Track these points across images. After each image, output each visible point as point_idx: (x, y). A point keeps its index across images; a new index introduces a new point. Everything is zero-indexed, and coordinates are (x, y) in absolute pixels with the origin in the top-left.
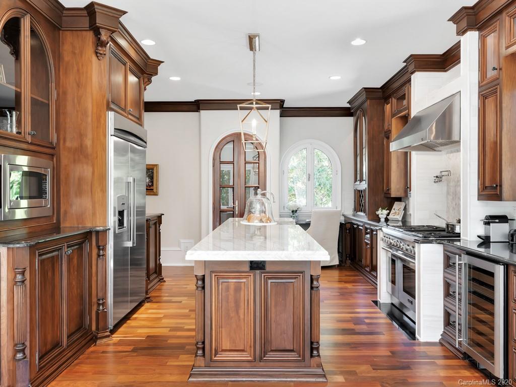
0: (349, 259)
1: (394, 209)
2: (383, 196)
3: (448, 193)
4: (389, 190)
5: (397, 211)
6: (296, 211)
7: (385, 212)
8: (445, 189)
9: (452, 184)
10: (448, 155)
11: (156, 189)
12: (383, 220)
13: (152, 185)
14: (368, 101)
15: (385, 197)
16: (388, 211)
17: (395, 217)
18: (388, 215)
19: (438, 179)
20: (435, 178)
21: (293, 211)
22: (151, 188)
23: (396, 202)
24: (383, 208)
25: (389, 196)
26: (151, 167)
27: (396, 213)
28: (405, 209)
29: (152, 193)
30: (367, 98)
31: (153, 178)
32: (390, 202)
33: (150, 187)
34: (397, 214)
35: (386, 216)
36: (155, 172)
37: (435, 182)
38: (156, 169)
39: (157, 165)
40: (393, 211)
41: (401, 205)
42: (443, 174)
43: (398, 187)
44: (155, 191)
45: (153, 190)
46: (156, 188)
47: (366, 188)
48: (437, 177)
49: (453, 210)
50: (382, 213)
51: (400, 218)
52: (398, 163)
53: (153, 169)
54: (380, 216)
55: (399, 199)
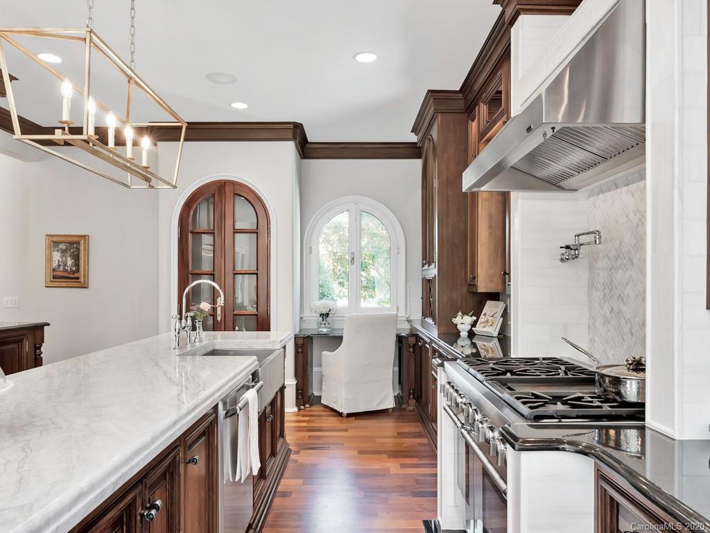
0: (414, 398)
1: (485, 315)
2: (465, 290)
3: (592, 285)
4: (474, 278)
5: (491, 319)
6: (328, 314)
7: (468, 320)
8: (584, 276)
9: (601, 264)
10: (591, 199)
11: (84, 278)
12: (464, 334)
13: (78, 271)
14: (439, 115)
15: (469, 292)
16: (474, 318)
17: (485, 329)
18: (474, 324)
19: (571, 252)
20: (564, 250)
21: (322, 315)
22: (76, 275)
23: (488, 302)
24: (465, 313)
25: (474, 291)
26: (76, 239)
27: (487, 321)
28: (505, 314)
29: (77, 284)
30: (436, 112)
31: (79, 259)
32: (477, 302)
33: (74, 274)
34: (490, 323)
35: (470, 327)
36: (82, 248)
37: (562, 260)
38: (84, 243)
39: (85, 236)
40: (481, 320)
41: (498, 307)
42: (583, 239)
43: (491, 272)
44: (82, 280)
45: (78, 278)
46: (84, 275)
47: (435, 276)
48: (568, 247)
49: (604, 325)
50: (463, 322)
51: (494, 331)
52: (490, 227)
53: (78, 243)
54: (459, 327)
55: (495, 296)
